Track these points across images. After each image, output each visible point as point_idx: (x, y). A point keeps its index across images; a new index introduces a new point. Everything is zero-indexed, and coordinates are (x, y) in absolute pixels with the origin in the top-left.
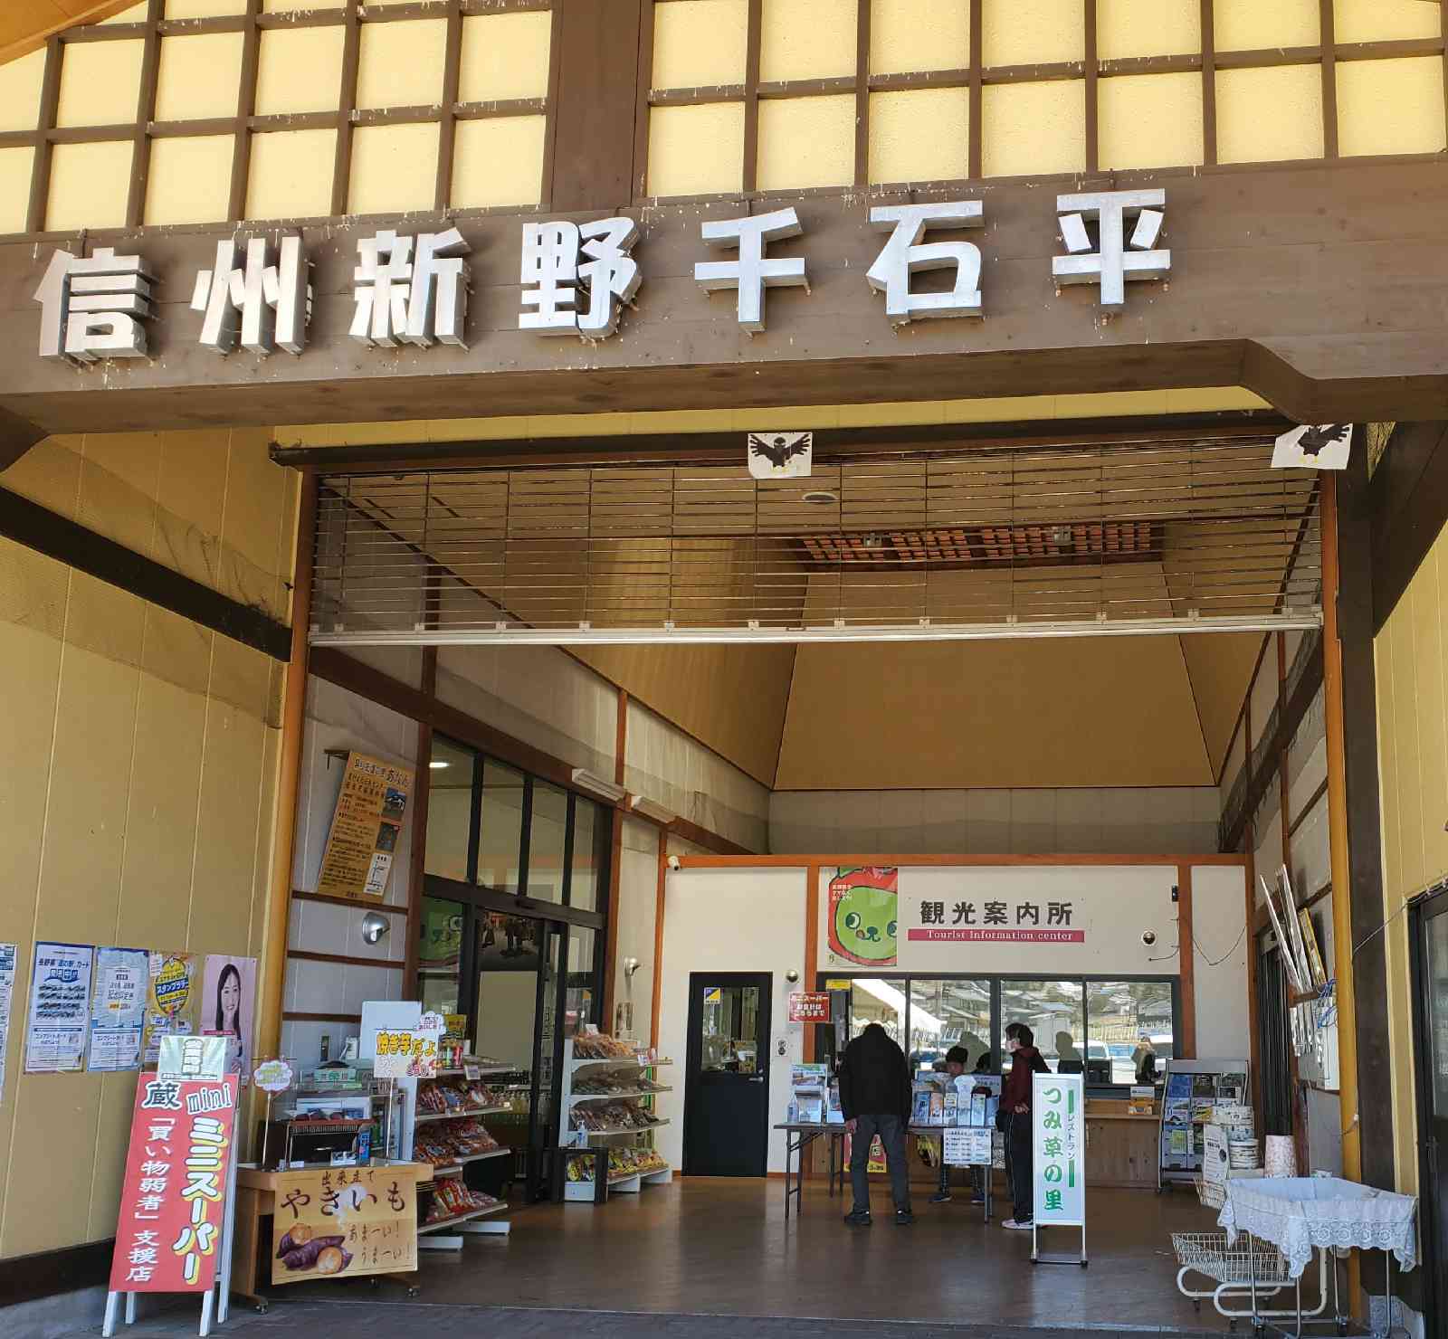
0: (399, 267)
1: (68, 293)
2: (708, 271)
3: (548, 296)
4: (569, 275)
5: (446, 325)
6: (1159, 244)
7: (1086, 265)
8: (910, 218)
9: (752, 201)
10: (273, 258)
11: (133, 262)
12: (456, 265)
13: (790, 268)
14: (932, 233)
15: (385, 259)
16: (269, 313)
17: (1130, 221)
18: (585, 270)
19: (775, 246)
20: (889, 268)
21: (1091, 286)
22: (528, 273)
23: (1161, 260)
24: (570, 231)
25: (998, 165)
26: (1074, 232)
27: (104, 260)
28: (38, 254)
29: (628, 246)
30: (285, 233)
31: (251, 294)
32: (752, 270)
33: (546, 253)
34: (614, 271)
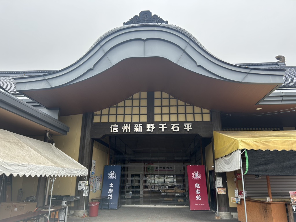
0: (138, 127)
1: (113, 128)
2: (160, 128)
3: (149, 129)
4: (150, 128)
5: (141, 131)
6: (191, 127)
7: (186, 128)
8: (174, 125)
9: (163, 123)
10: (128, 126)
11: (118, 126)
12: (142, 127)
13: (166, 128)
14: (175, 126)
15: (136, 126)
16: (128, 129)
17: (189, 125)
18: (151, 127)
20: (173, 128)
21: (187, 130)
22: (147, 128)
23: (191, 128)
24: (150, 124)
25: (179, 120)
26: (185, 126)
27: (115, 125)
28: (109, 124)
29: (154, 126)
30: (128, 123)
31: (127, 128)
32: (163, 128)
33: (148, 126)
34: (153, 128)
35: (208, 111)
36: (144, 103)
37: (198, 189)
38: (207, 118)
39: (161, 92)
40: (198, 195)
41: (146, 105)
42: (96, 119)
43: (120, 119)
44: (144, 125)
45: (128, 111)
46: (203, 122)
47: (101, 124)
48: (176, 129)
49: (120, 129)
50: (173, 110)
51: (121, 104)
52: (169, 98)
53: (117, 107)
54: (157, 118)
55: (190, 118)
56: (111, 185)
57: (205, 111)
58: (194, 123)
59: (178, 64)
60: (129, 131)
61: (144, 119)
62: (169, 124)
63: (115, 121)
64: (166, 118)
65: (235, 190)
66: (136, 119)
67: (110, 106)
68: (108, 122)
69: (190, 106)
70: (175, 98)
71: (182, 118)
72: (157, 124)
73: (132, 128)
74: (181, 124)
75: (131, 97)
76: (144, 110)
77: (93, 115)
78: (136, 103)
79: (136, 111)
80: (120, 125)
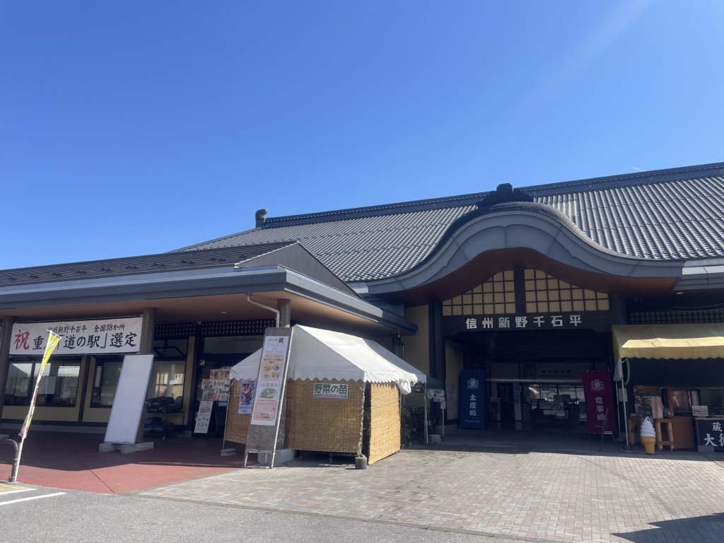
0: (503, 321)
1: (469, 323)
2: (535, 322)
3: (519, 324)
5: (509, 327)
6: (580, 320)
7: (573, 322)
8: (555, 317)
9: (538, 314)
10: (490, 319)
11: (476, 320)
12: (509, 321)
13: (543, 322)
14: (557, 319)
17: (577, 318)
18: (522, 322)
20: (553, 322)
21: (574, 324)
22: (516, 322)
23: (581, 322)
24: (520, 318)
25: (563, 310)
26: (571, 319)
27: (473, 319)
28: (464, 318)
29: (527, 319)
30: (490, 316)
31: (488, 323)
32: (539, 322)
33: (518, 320)
34: (525, 322)
35: (605, 296)
36: (510, 286)
37: (600, 404)
38: (604, 306)
39: (532, 271)
40: (601, 413)
41: (513, 289)
42: (447, 312)
43: (478, 310)
44: (512, 318)
45: (488, 298)
46: (598, 312)
47: (452, 318)
48: (557, 323)
49: (479, 324)
50: (554, 295)
51: (478, 289)
52: (547, 279)
53: (472, 294)
54: (531, 308)
55: (579, 307)
56: (473, 397)
57: (600, 295)
58: (584, 314)
59: (548, 256)
60: (492, 327)
61: (511, 309)
62: (547, 316)
63: (471, 314)
64: (543, 308)
66: (500, 310)
67: (462, 293)
68: (463, 315)
69: (577, 289)
70: (555, 278)
71: (566, 307)
72: (531, 317)
73: (496, 323)
74: (565, 316)
75: (491, 279)
76: (511, 297)
77: (441, 306)
78: (498, 287)
79: (499, 298)
80: (479, 318)
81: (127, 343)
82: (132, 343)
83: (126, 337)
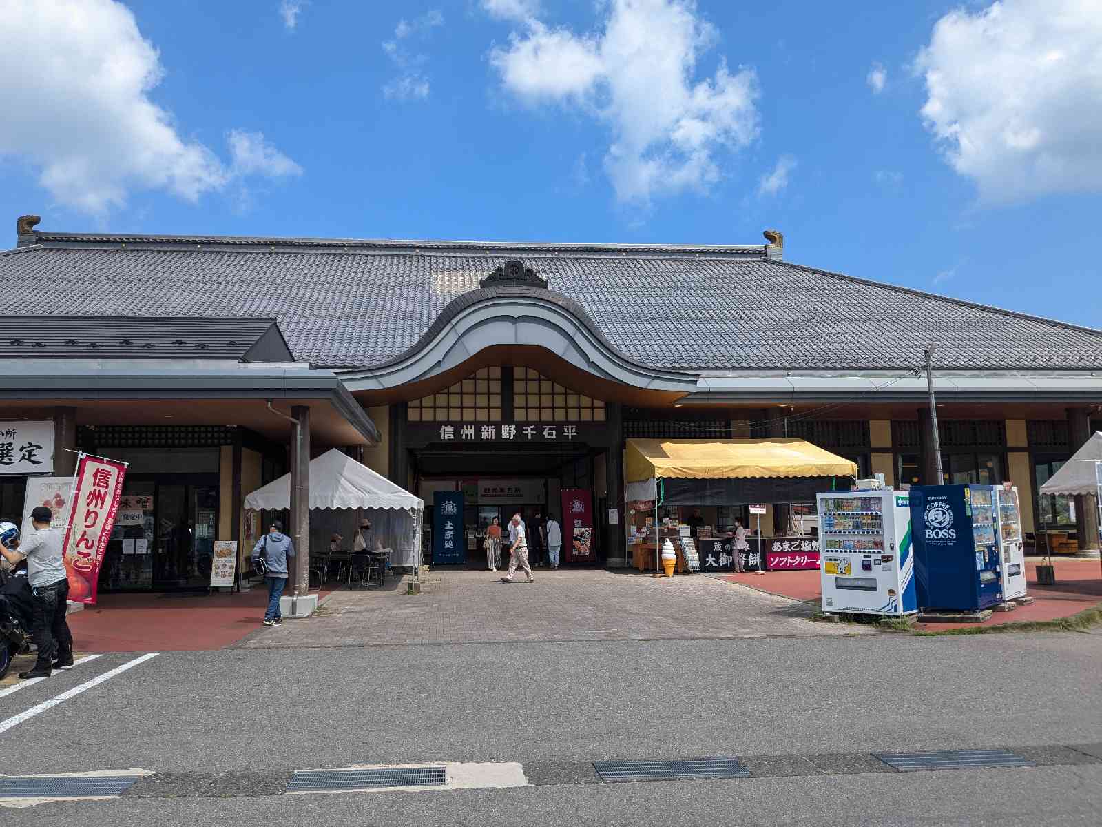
0: (487, 430)
1: (444, 431)
2: (525, 433)
3: (506, 434)
4: (508, 432)
5: (493, 438)
6: (575, 432)
7: (567, 434)
8: (547, 427)
9: (529, 424)
10: (471, 428)
11: (453, 428)
12: (494, 430)
13: (534, 433)
14: (550, 429)
16: (471, 435)
17: (572, 428)
18: (510, 431)
19: (532, 430)
20: (545, 433)
21: (568, 436)
22: (503, 432)
23: (575, 434)
24: (508, 426)
25: (556, 419)
26: (566, 430)
27: (449, 427)
28: (436, 425)
29: (515, 429)
30: (471, 423)
31: (468, 432)
32: (530, 433)
33: (505, 429)
34: (513, 432)
35: (602, 404)
36: (496, 387)
38: (600, 415)
39: (525, 368)
41: (499, 390)
42: (413, 415)
43: (455, 416)
44: (498, 427)
45: (468, 401)
46: (593, 423)
47: (421, 424)
48: (550, 434)
49: (457, 433)
50: (546, 400)
51: (456, 388)
52: (539, 380)
53: (448, 394)
54: (519, 415)
55: (573, 416)
56: (449, 525)
57: (598, 403)
58: (579, 424)
59: (565, 358)
60: (473, 438)
61: (496, 415)
62: (539, 426)
63: (446, 419)
64: (533, 416)
65: (632, 527)
66: (482, 415)
68: (434, 421)
69: (572, 394)
70: (549, 380)
71: (560, 415)
73: (478, 433)
74: (559, 427)
75: (473, 376)
76: (496, 400)
77: (406, 407)
78: (482, 386)
79: (482, 401)
80: (458, 426)
81: (23, 457)
82: (33, 458)
83: (21, 450)
